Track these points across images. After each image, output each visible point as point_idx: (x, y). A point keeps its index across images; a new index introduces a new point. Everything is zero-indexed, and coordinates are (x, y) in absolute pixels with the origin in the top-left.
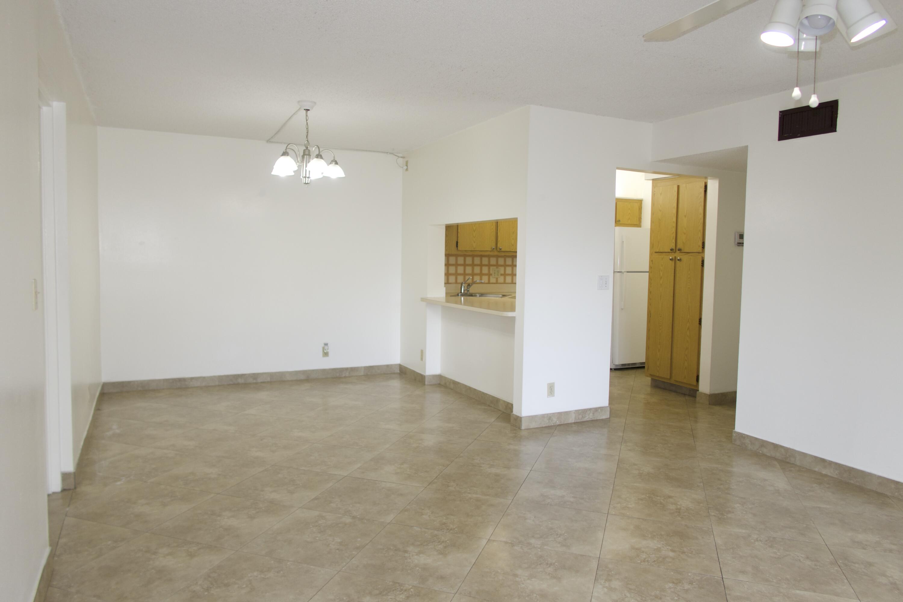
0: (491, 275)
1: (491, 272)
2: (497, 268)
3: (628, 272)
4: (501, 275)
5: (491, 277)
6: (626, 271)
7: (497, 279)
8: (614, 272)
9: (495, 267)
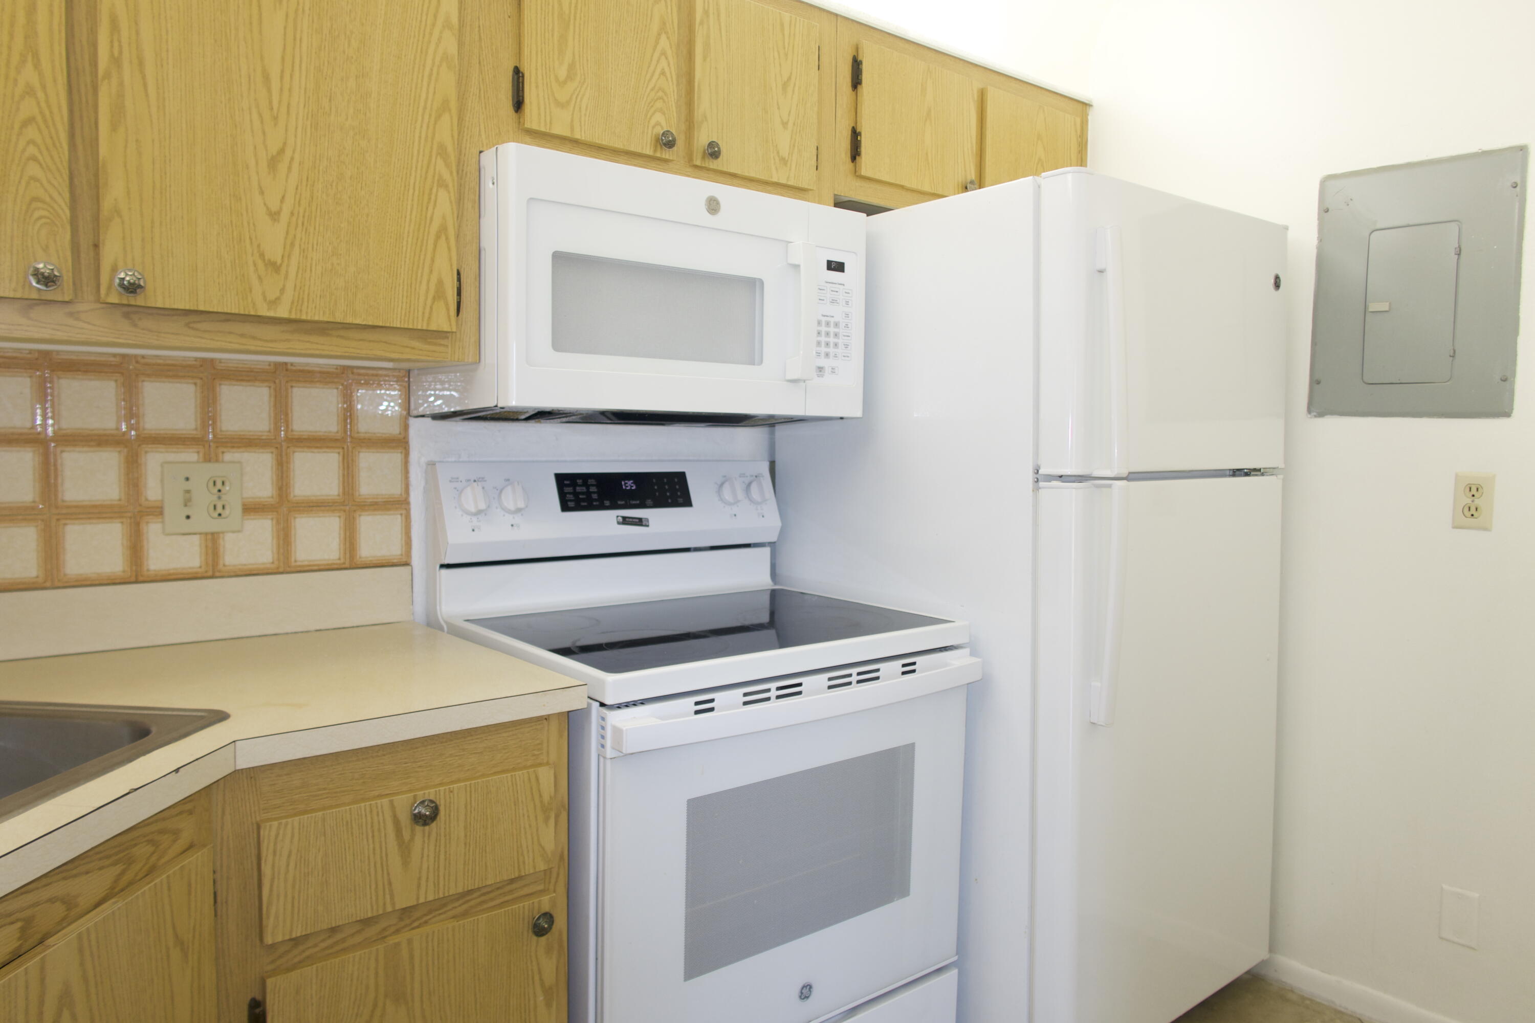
0: (158, 511)
1: (152, 491)
2: (208, 459)
3: (1132, 477)
4: (252, 509)
5: (153, 530)
6: (1124, 473)
7: (212, 543)
8: (1038, 478)
9: (190, 455)
